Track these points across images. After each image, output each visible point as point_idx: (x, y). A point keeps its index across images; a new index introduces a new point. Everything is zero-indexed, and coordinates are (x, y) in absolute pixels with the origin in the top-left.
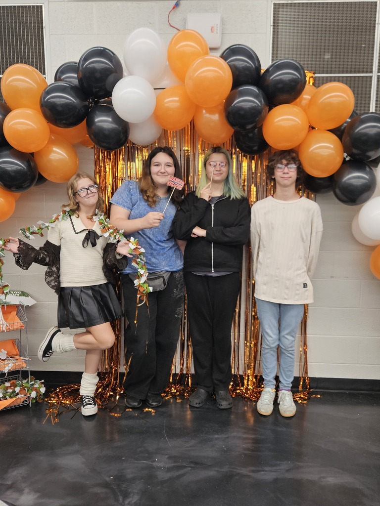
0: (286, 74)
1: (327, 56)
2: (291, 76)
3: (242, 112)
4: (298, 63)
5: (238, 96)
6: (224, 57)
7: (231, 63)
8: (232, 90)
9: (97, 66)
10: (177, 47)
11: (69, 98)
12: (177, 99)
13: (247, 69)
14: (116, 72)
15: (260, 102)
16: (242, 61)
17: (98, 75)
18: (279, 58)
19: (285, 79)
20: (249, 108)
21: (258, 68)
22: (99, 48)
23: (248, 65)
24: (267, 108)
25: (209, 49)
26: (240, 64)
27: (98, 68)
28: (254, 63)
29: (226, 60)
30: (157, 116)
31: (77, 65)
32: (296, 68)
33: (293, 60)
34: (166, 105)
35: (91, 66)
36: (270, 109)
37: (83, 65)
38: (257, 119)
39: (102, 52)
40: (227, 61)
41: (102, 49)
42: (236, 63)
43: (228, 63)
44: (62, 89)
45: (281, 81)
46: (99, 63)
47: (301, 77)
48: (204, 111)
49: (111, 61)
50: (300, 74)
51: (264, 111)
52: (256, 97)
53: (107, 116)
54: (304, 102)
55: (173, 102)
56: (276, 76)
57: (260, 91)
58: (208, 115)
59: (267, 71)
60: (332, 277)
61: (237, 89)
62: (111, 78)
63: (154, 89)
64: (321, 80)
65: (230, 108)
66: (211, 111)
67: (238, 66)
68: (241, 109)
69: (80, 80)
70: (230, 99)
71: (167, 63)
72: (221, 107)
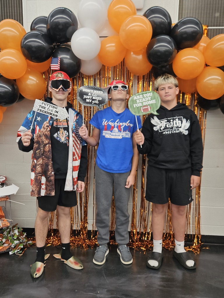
0: (189, 28)
1: (217, 15)
2: (192, 29)
3: (159, 54)
4: (197, 19)
5: (156, 43)
6: (146, 15)
7: (151, 19)
8: (152, 39)
9: (61, 20)
10: (114, 9)
11: (40, 42)
12: (114, 45)
13: (162, 23)
14: (74, 25)
15: (172, 46)
16: (158, 18)
17: (61, 27)
18: (183, 17)
19: (188, 31)
20: (164, 51)
21: (170, 23)
22: (62, 8)
23: (163, 20)
24: (176, 51)
25: (136, 10)
26: (158, 20)
27: (61, 22)
28: (167, 19)
29: (147, 18)
30: (100, 56)
31: (47, 19)
32: (196, 24)
33: (195, 18)
34: (107, 49)
35: (56, 20)
36: (178, 52)
37: (50, 20)
38: (169, 58)
39: (64, 11)
40: (148, 18)
41: (64, 8)
42: (154, 19)
43: (149, 19)
44: (36, 36)
45: (186, 33)
47: (200, 29)
48: (132, 53)
49: (70, 17)
50: (199, 28)
51: (174, 53)
52: (169, 43)
53: (67, 55)
54: (201, 48)
55: (111, 47)
56: (182, 29)
57: (172, 39)
58: (134, 56)
59: (176, 25)
60: (217, 167)
61: (155, 38)
62: (70, 29)
63: (100, 37)
65: (151, 51)
66: (136, 53)
67: (156, 21)
68: (159, 51)
69: (48, 30)
70: (150, 45)
71: (107, 19)
72: (144, 50)
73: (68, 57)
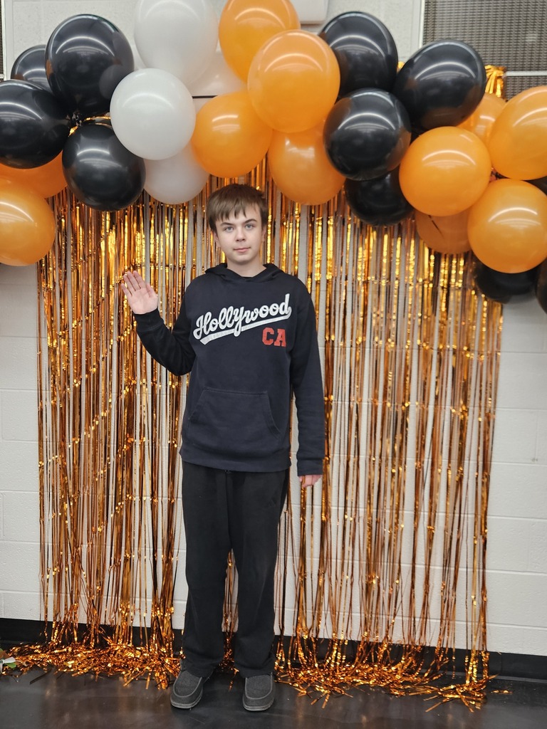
0: (446, 71)
1: (532, 38)
2: (456, 74)
3: (359, 142)
4: (467, 44)
5: (350, 111)
6: (326, 37)
7: (339, 48)
8: (338, 99)
9: (83, 51)
10: (237, 17)
11: (29, 112)
12: (235, 116)
13: (369, 58)
14: (119, 62)
15: (395, 122)
16: (361, 45)
17: (83, 69)
18: (437, 37)
19: (443, 79)
20: (373, 133)
21: (393, 58)
22: (90, 17)
23: (373, 51)
24: (409, 135)
25: (300, 26)
26: (357, 50)
27: (83, 54)
28: (385, 49)
29: (328, 42)
30: (197, 147)
31: (45, 49)
32: (467, 59)
33: (462, 42)
34: (215, 128)
35: (70, 50)
36: (414, 138)
37: (55, 49)
38: (389, 154)
39: (93, 26)
40: (332, 44)
41: (95, 18)
42: (348, 47)
43: (333, 48)
44: (17, 95)
45: (436, 84)
46: (87, 45)
47: (476, 75)
48: (288, 143)
49: (109, 43)
50: (475, 70)
51: (401, 139)
52: (386, 111)
53: (103, 145)
54: (481, 128)
55: (226, 122)
56: (424, 74)
57: (396, 101)
58: (294, 150)
59: (410, 63)
60: (534, 460)
61: (350, 96)
62: (109, 73)
63: (194, 97)
64: (518, 82)
65: (335, 133)
66: (299, 140)
67: (353, 52)
68: (356, 135)
69: (52, 78)
70: (335, 117)
71: (219, 49)
72: (320, 134)
73: (107, 152)
